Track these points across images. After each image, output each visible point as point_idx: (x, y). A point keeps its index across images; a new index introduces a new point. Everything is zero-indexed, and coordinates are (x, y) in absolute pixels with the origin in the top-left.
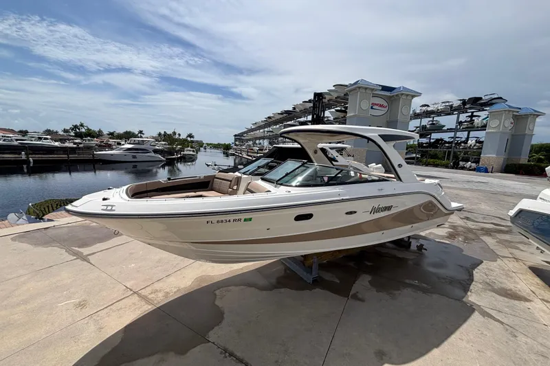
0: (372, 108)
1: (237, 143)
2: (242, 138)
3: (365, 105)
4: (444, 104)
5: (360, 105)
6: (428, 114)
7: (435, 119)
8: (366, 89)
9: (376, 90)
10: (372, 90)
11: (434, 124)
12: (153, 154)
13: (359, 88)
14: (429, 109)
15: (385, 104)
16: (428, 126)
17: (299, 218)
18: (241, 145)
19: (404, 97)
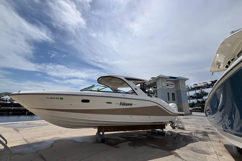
0: (167, 85)
3: (164, 84)
4: (204, 84)
5: (161, 84)
6: (198, 88)
7: (202, 90)
8: (163, 78)
9: (167, 78)
10: (166, 78)
11: (202, 92)
13: (160, 78)
14: (198, 86)
15: (174, 84)
16: (200, 93)
17: (83, 101)
19: (181, 80)
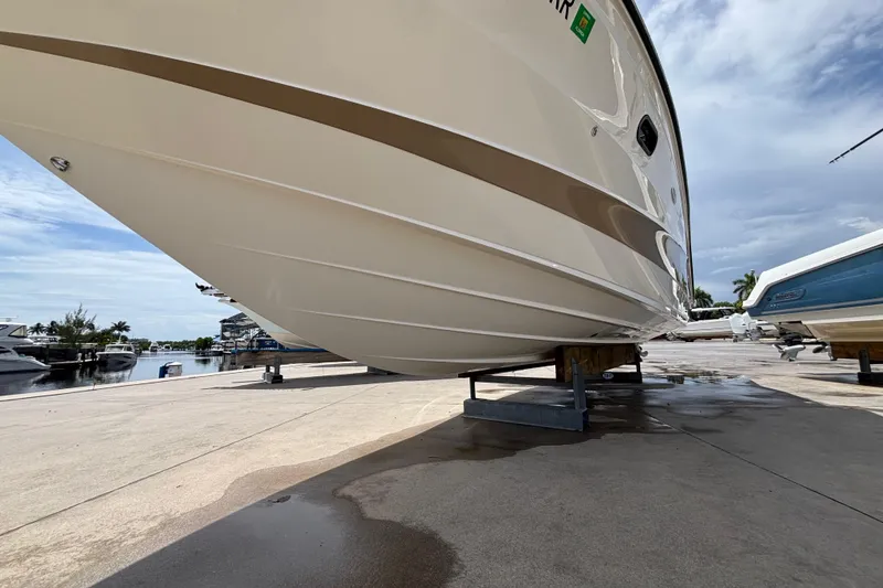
1: (227, 334)
2: (239, 323)
12: (16, 357)
18: (234, 338)
